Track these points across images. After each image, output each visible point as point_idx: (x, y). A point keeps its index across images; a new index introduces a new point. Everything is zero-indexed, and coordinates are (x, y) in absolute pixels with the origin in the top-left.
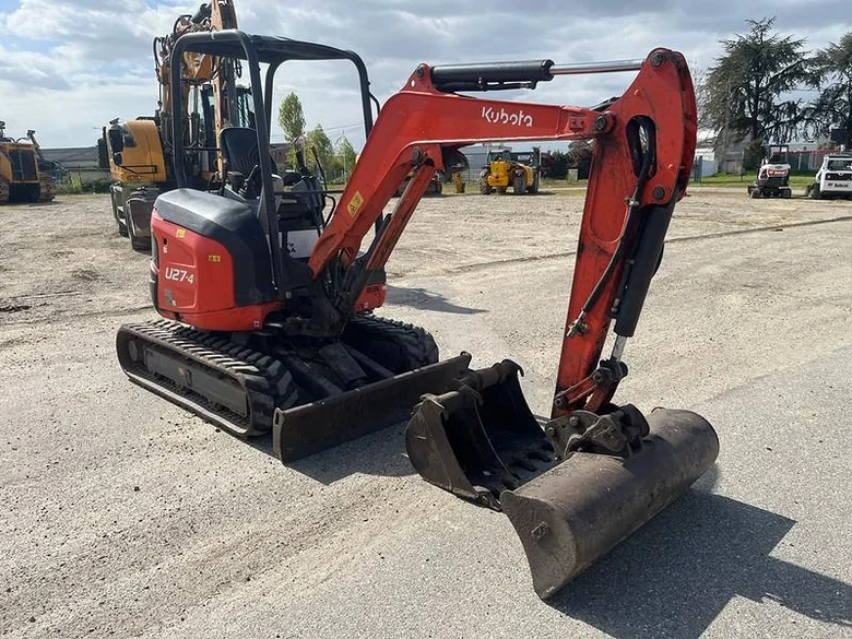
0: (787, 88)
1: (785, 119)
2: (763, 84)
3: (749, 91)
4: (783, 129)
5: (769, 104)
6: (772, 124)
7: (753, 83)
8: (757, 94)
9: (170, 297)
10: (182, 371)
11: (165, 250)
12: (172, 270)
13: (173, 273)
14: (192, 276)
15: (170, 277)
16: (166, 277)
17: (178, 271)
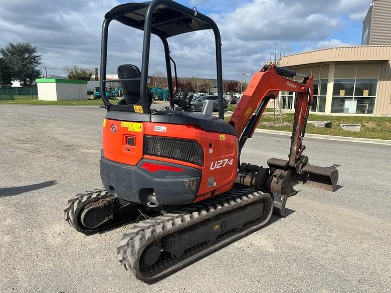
9: (212, 181)
10: (217, 227)
11: (211, 151)
12: (216, 162)
13: (218, 164)
14: (232, 160)
15: (215, 168)
16: (211, 169)
17: (222, 161)
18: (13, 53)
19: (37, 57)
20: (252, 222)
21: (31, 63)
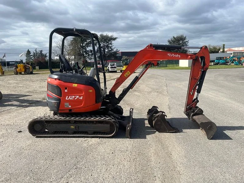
0: (90, 46)
1: (90, 54)
2: (84, 45)
3: (81, 47)
4: (90, 56)
5: (86, 50)
6: (87, 55)
7: (82, 44)
8: (83, 47)
9: (68, 105)
10: (72, 127)
11: (66, 91)
12: (70, 97)
13: (71, 97)
14: (82, 97)
15: (69, 99)
16: (66, 99)
17: (74, 97)
18: (174, 42)
19: (187, 42)
20: (100, 132)
21: (183, 46)
